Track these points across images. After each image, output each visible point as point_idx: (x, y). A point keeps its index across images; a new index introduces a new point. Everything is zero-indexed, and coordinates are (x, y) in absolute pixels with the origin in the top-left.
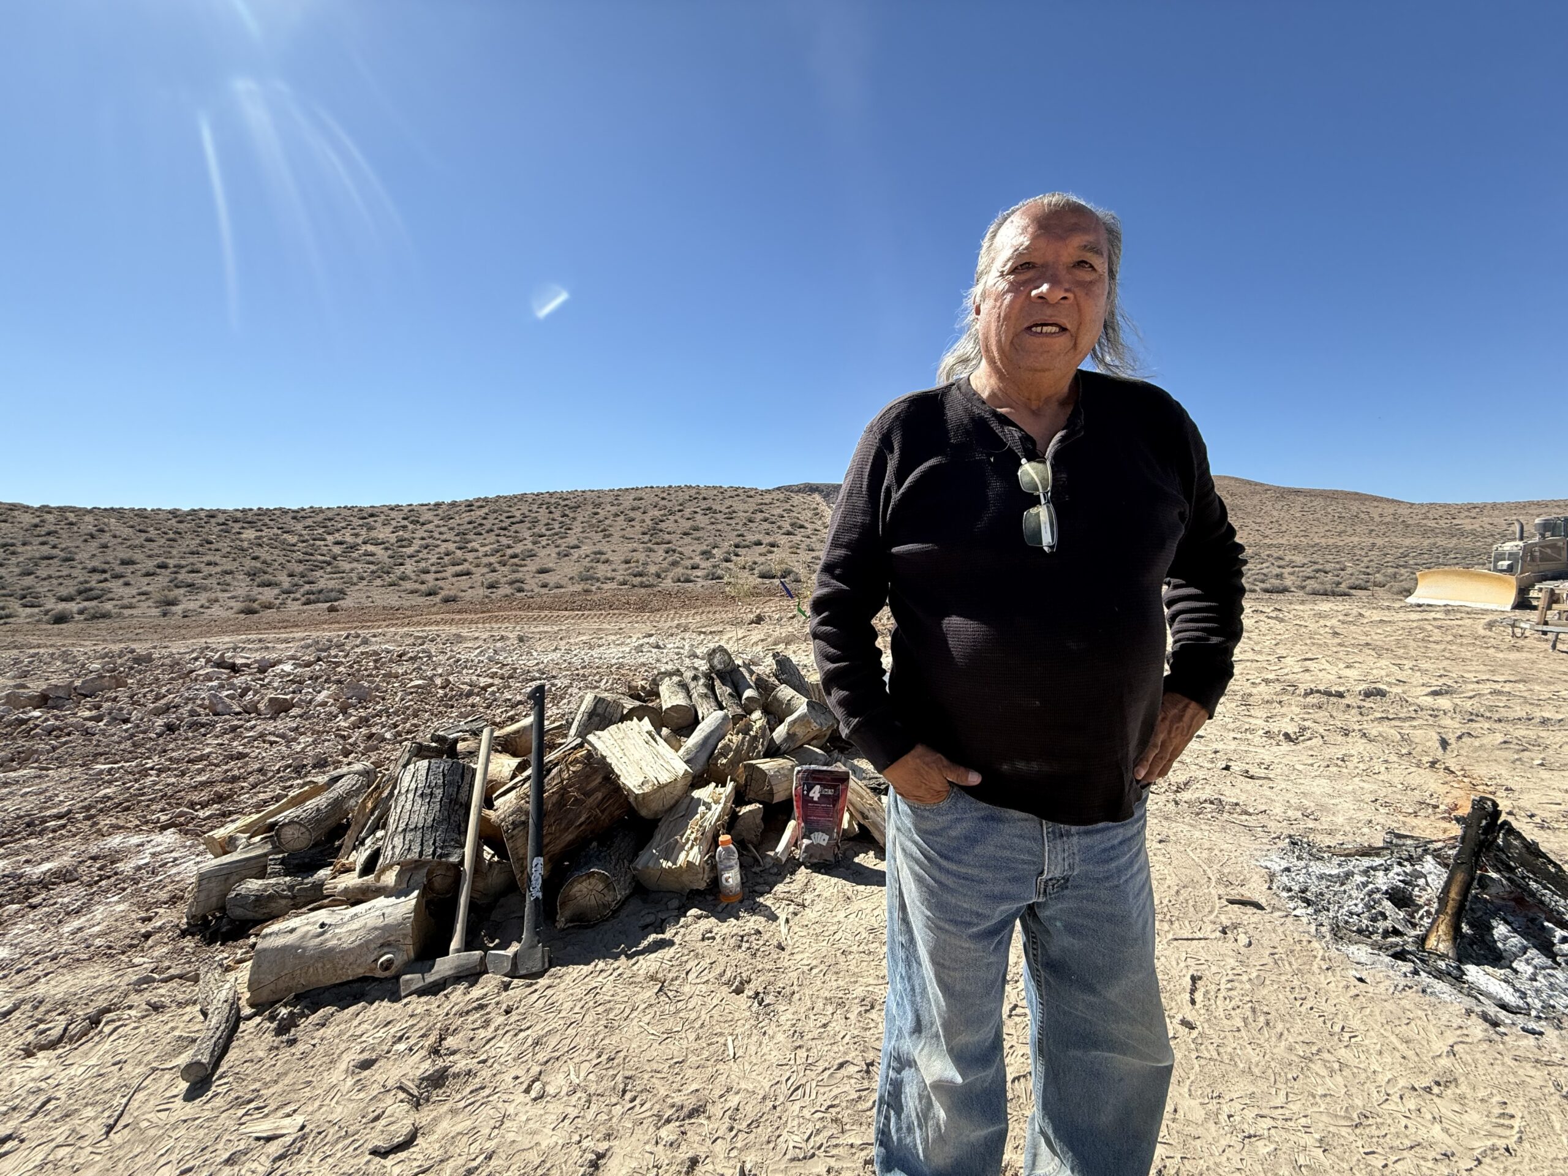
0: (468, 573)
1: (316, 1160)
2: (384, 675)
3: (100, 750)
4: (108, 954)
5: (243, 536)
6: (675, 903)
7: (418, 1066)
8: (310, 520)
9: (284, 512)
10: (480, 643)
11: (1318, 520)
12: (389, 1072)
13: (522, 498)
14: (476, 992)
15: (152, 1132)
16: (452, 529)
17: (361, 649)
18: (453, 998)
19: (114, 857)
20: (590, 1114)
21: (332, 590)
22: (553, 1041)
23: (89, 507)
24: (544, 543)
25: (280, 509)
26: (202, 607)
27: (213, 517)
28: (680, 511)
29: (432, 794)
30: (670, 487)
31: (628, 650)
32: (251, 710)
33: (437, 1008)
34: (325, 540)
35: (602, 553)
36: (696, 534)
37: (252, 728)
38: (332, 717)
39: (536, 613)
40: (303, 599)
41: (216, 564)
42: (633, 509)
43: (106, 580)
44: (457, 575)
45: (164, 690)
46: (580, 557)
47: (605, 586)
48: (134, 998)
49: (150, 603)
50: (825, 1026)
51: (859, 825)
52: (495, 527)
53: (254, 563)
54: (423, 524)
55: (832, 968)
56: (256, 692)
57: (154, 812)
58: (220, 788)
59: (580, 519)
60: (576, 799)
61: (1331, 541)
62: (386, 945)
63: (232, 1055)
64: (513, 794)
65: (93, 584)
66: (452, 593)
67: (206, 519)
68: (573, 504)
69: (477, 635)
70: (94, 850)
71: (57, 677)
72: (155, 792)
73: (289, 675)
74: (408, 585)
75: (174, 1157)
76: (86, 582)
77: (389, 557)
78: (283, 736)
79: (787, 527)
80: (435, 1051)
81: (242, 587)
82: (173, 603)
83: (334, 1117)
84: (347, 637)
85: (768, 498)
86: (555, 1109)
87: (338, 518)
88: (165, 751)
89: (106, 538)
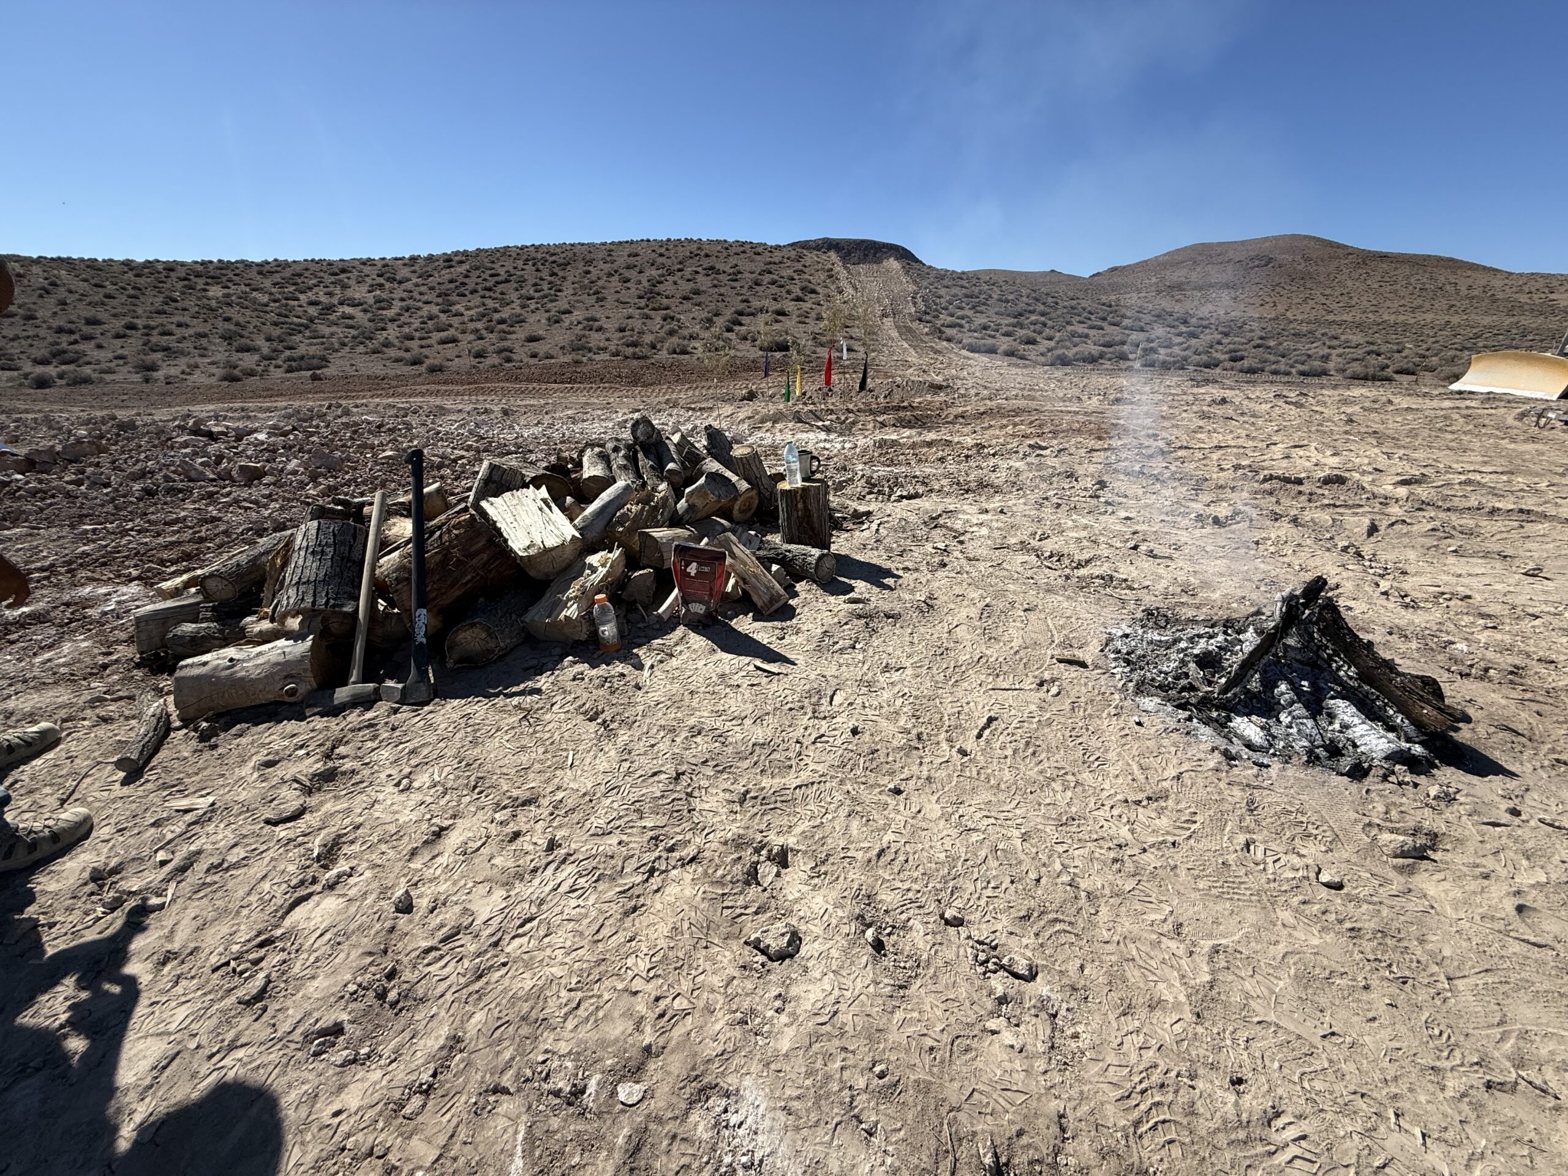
0: (454, 341)
1: (222, 825)
2: (359, 446)
3: (85, 512)
4: (71, 679)
5: (210, 294)
6: (558, 651)
7: (312, 765)
8: (277, 275)
9: (248, 265)
10: (465, 415)
11: (1395, 292)
12: (287, 770)
13: (505, 251)
14: (370, 715)
15: (97, 804)
16: (432, 289)
17: (344, 420)
18: (349, 719)
19: (86, 603)
20: (443, 802)
21: (313, 357)
22: (425, 751)
23: (35, 256)
24: (533, 307)
25: (242, 261)
26: (183, 373)
27: (172, 270)
28: (679, 270)
29: (322, 552)
30: (669, 240)
31: (611, 425)
32: (226, 476)
33: (335, 725)
34: (297, 299)
35: (596, 320)
36: (698, 299)
37: (228, 494)
38: (302, 485)
39: (523, 386)
40: (285, 366)
41: (187, 326)
42: (628, 268)
43: (76, 342)
44: (443, 342)
45: (143, 456)
46: (571, 323)
47: (597, 357)
48: (88, 712)
49: (129, 368)
50: (653, 746)
51: (743, 590)
52: (479, 287)
53: (227, 325)
54: (400, 282)
55: (675, 702)
56: (230, 460)
57: (128, 567)
58: (188, 548)
59: (571, 279)
60: (458, 560)
61: (1401, 318)
62: (289, 677)
63: (162, 755)
64: (396, 554)
65: (64, 345)
66: (437, 362)
67: (165, 273)
68: (562, 261)
69: (460, 407)
70: (66, 598)
71: (44, 441)
72: (130, 550)
73: (262, 443)
74: (392, 353)
75: (112, 821)
76: (58, 344)
77: (370, 321)
78: (256, 502)
79: (797, 291)
80: (328, 756)
81: (220, 352)
82: (153, 368)
83: (241, 798)
84: (329, 407)
85: (777, 256)
86: (416, 797)
87: (307, 274)
88: (146, 514)
89: (62, 293)
